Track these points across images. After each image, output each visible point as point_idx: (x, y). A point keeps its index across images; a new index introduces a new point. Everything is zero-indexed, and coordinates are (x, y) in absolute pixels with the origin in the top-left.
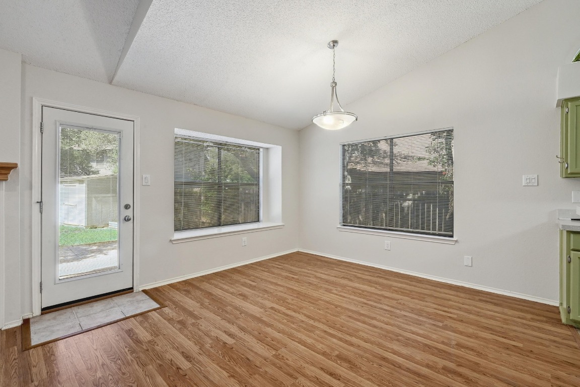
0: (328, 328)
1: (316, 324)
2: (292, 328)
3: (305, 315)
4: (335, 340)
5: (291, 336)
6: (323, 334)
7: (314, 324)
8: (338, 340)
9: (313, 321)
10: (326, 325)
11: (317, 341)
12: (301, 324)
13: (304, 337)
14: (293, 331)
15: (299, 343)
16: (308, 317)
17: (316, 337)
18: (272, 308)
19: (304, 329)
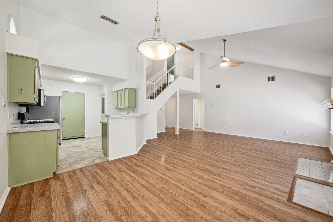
0: (170, 181)
1: (175, 183)
2: (188, 181)
3: (181, 189)
4: (169, 175)
5: (188, 177)
6: (173, 178)
7: (177, 183)
8: (167, 175)
9: (177, 185)
10: (170, 182)
11: (177, 175)
12: (184, 183)
13: (182, 177)
14: (187, 179)
15: (184, 175)
16: (179, 188)
17: (177, 177)
18: (205, 196)
19: (182, 181)
